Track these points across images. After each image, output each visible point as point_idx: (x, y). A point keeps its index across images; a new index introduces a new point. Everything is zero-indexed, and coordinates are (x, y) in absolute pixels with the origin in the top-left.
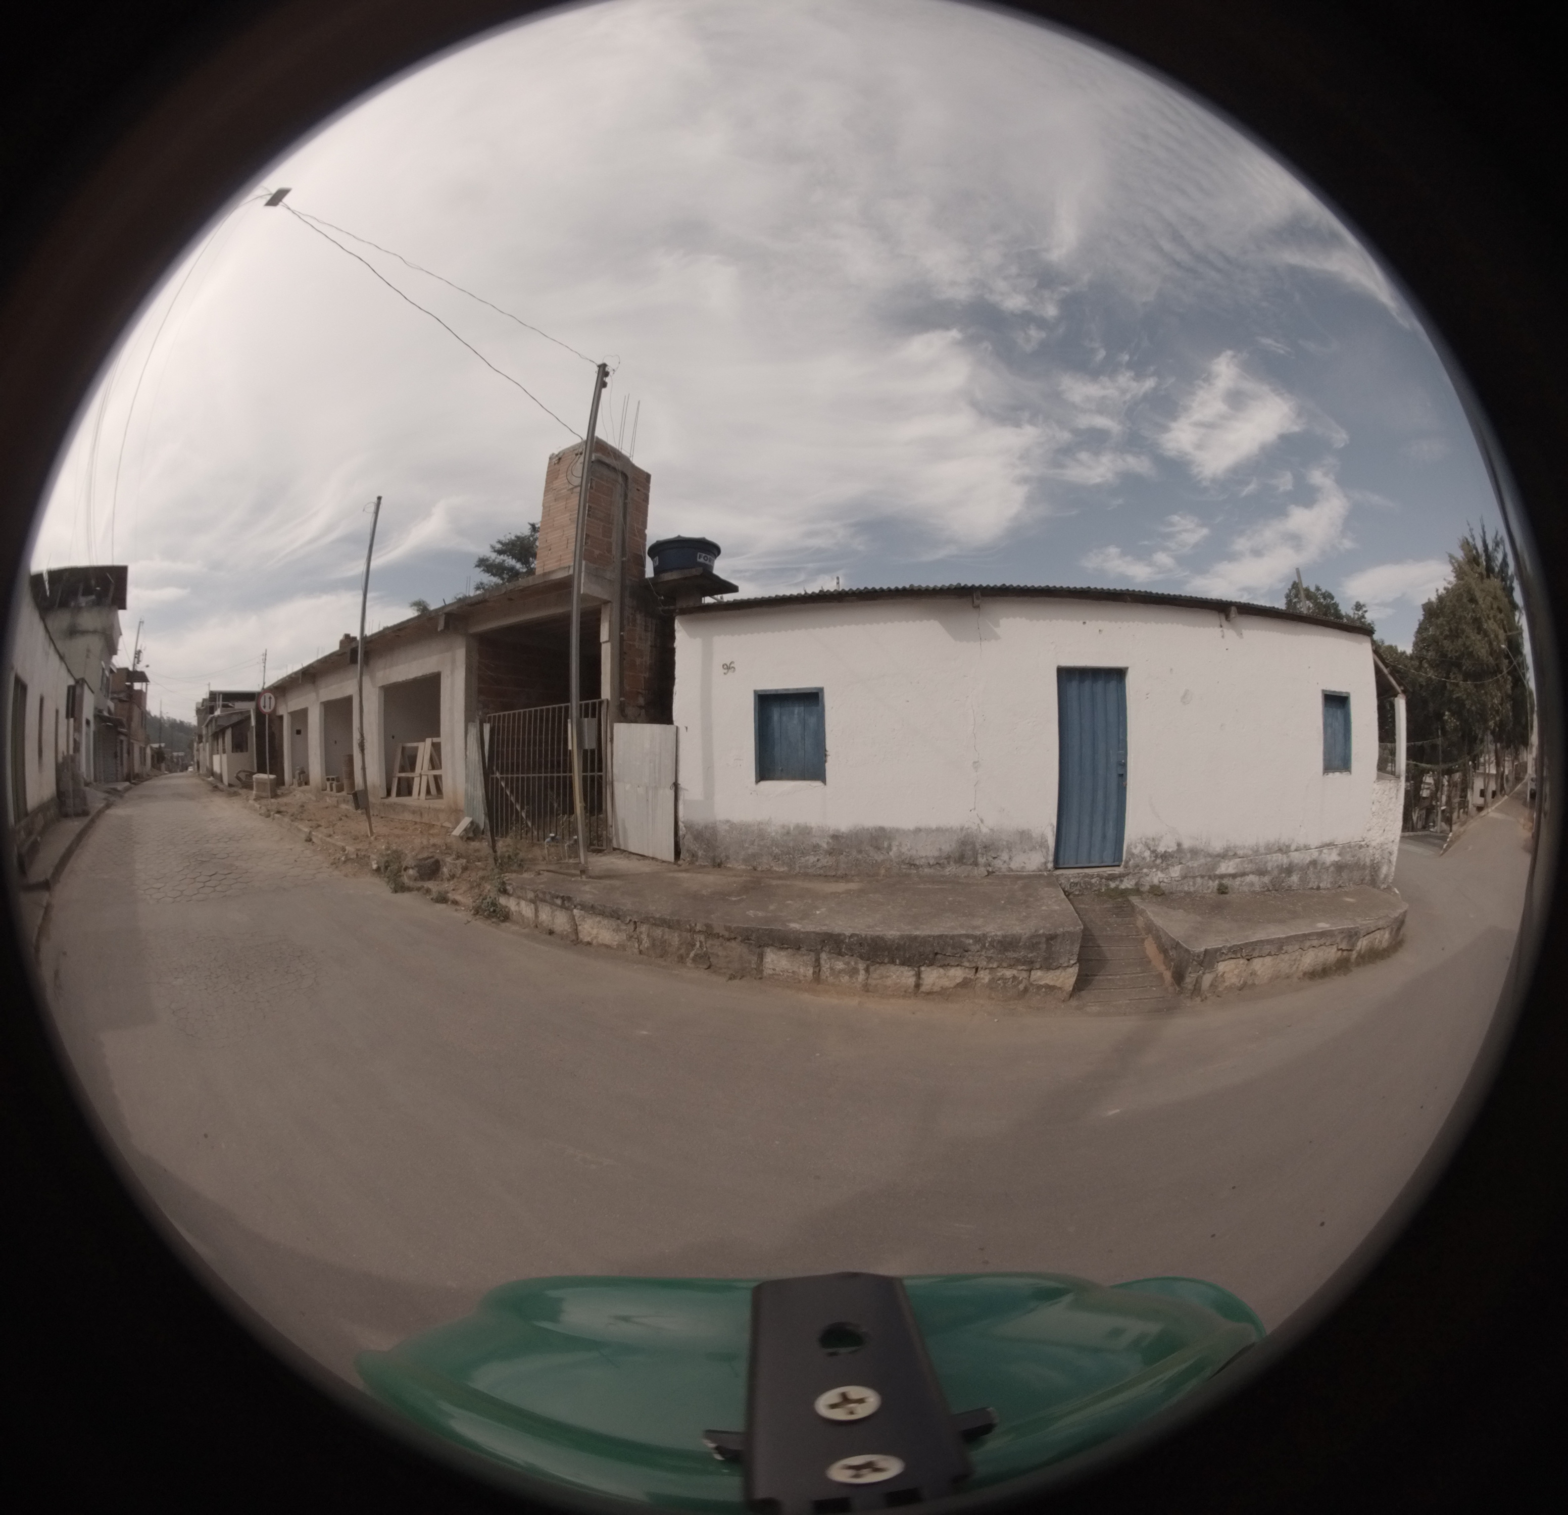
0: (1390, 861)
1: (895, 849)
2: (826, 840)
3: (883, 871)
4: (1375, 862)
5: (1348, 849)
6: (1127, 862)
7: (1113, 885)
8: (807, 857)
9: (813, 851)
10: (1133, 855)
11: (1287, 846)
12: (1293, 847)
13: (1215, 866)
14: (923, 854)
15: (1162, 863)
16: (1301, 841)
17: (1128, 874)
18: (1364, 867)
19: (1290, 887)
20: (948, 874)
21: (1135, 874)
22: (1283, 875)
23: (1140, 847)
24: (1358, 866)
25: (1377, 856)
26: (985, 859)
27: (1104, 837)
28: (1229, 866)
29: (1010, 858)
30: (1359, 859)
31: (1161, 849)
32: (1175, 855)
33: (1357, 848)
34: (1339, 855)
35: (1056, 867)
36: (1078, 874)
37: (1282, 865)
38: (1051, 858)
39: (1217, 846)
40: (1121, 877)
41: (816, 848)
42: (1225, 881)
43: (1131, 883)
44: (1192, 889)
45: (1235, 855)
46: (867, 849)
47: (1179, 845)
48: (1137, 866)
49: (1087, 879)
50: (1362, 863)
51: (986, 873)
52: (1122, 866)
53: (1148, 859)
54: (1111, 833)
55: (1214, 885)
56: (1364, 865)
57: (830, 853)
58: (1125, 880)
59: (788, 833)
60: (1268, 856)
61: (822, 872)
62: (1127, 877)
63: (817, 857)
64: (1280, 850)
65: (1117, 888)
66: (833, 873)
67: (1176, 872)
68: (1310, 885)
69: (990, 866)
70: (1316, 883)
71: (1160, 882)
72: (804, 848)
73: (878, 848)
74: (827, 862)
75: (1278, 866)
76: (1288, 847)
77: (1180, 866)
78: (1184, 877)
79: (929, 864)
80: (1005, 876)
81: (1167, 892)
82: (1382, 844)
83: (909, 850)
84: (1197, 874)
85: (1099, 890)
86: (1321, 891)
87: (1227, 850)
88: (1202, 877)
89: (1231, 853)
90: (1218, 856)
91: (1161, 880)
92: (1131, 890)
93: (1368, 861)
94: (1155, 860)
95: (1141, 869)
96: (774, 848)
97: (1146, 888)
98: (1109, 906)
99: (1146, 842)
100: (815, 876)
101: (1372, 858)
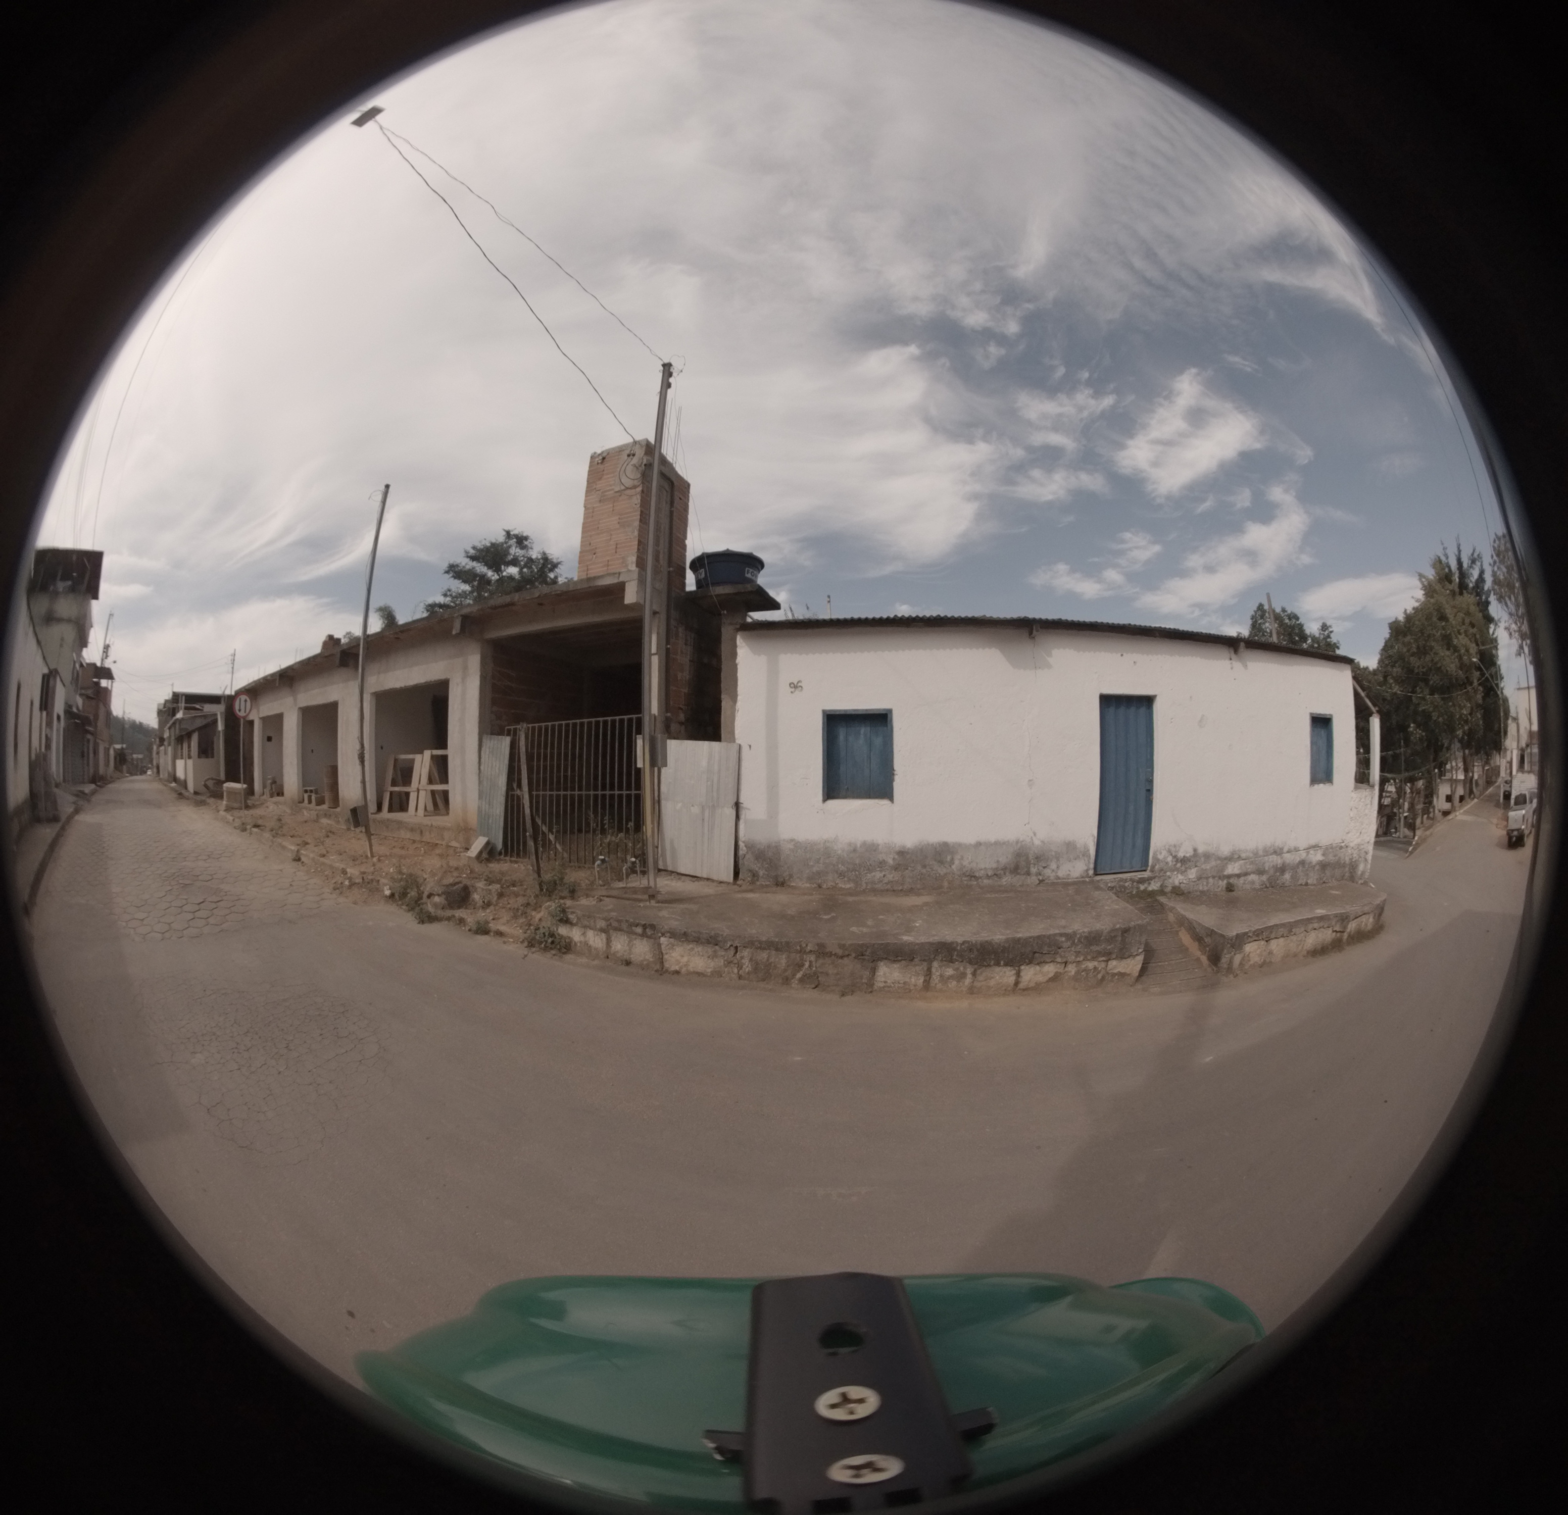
0: (1366, 860)
1: (957, 862)
2: (892, 856)
3: (946, 884)
4: (1353, 860)
5: (1331, 850)
6: (1153, 867)
7: (1142, 887)
8: (873, 874)
9: (879, 867)
10: (1158, 860)
11: (1280, 849)
12: (1286, 850)
13: (1224, 868)
14: (983, 866)
15: (1181, 866)
16: (1292, 844)
17: (1154, 878)
18: (1344, 866)
19: (1283, 884)
20: (1005, 883)
21: (1160, 877)
22: (1278, 874)
23: (1164, 853)
24: (1339, 865)
25: (1355, 855)
26: (1036, 868)
27: (1134, 846)
28: (1234, 867)
29: (1058, 867)
30: (1340, 858)
31: (1181, 854)
32: (1192, 859)
33: (1338, 849)
34: (1323, 855)
35: (1096, 874)
36: (1115, 879)
37: (1277, 865)
38: (1092, 866)
39: (1225, 850)
40: (1148, 880)
41: (882, 864)
42: (1231, 881)
43: (1157, 885)
44: (1206, 888)
45: (1239, 858)
46: (931, 863)
47: (1195, 850)
48: (1161, 870)
49: (1122, 883)
50: (1342, 862)
51: (1038, 882)
52: (1148, 871)
53: (1170, 863)
54: (1139, 842)
55: (1223, 883)
56: (1344, 863)
57: (896, 868)
58: (1152, 882)
59: (855, 850)
60: (1265, 857)
61: (889, 887)
62: (1153, 881)
63: (883, 873)
64: (1275, 852)
65: (1145, 891)
66: (900, 888)
67: (1192, 874)
68: (1300, 882)
69: (1040, 874)
70: (1305, 880)
71: (1180, 883)
72: (871, 865)
73: (941, 862)
74: (893, 877)
75: (1273, 866)
76: (1282, 849)
77: (1196, 868)
78: (1199, 878)
79: (987, 875)
80: (1053, 884)
81: (1186, 891)
82: (1359, 845)
83: (970, 863)
84: (1210, 875)
85: (1131, 892)
86: (1309, 887)
87: (1233, 853)
88: (1214, 877)
89: (1236, 856)
90: (1226, 859)
91: (1181, 881)
92: (1157, 891)
93: (1347, 859)
94: (1176, 864)
95: (1165, 872)
96: (840, 866)
97: (1169, 889)
98: (1142, 905)
99: (1169, 849)
100: (882, 891)
101: (1351, 857)
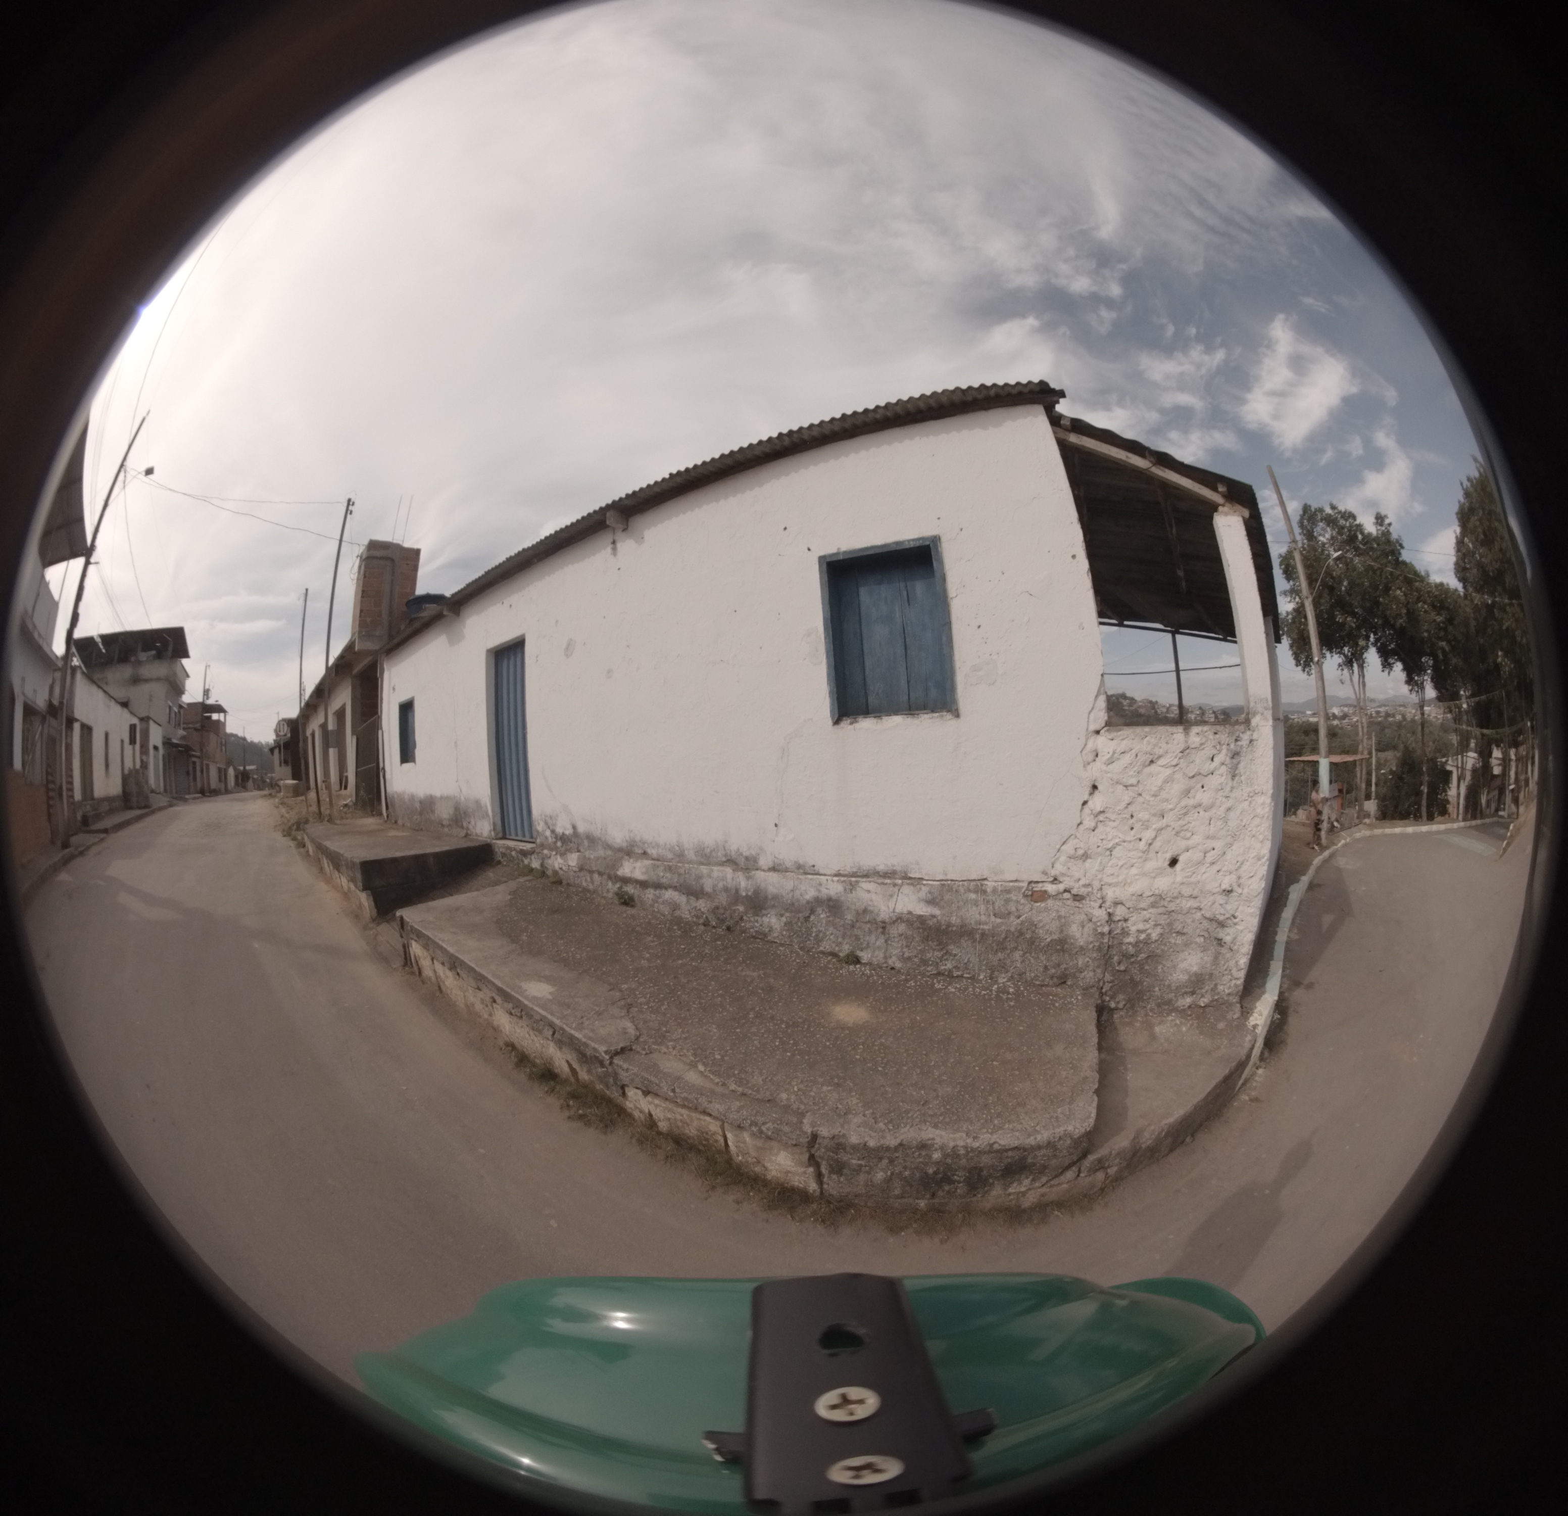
1: (436, 812)
3: (433, 828)
6: (536, 839)
7: (526, 861)
10: (540, 831)
11: (747, 858)
12: (764, 862)
13: (616, 864)
14: (444, 816)
15: (561, 846)
17: (534, 853)
20: (452, 833)
21: (541, 853)
23: (543, 824)
28: (635, 868)
29: (475, 824)
31: (559, 830)
32: (572, 839)
35: (503, 838)
36: (505, 845)
38: (492, 827)
39: (619, 836)
40: (531, 854)
42: (630, 888)
43: (538, 862)
44: (590, 887)
45: (645, 855)
46: (429, 811)
47: (575, 828)
48: (542, 845)
51: (465, 835)
52: (535, 844)
53: (549, 839)
55: (614, 889)
58: (533, 858)
60: (702, 867)
62: (535, 856)
65: (528, 866)
67: (574, 860)
69: (468, 829)
71: (560, 869)
73: (432, 811)
77: (577, 854)
78: (582, 869)
79: (447, 825)
81: (566, 882)
83: (440, 813)
84: (594, 869)
85: (519, 864)
87: (633, 844)
88: (601, 874)
89: (638, 851)
90: (620, 850)
91: (560, 866)
92: (539, 870)
94: (555, 842)
95: (544, 849)
97: (550, 872)
99: (547, 820)
